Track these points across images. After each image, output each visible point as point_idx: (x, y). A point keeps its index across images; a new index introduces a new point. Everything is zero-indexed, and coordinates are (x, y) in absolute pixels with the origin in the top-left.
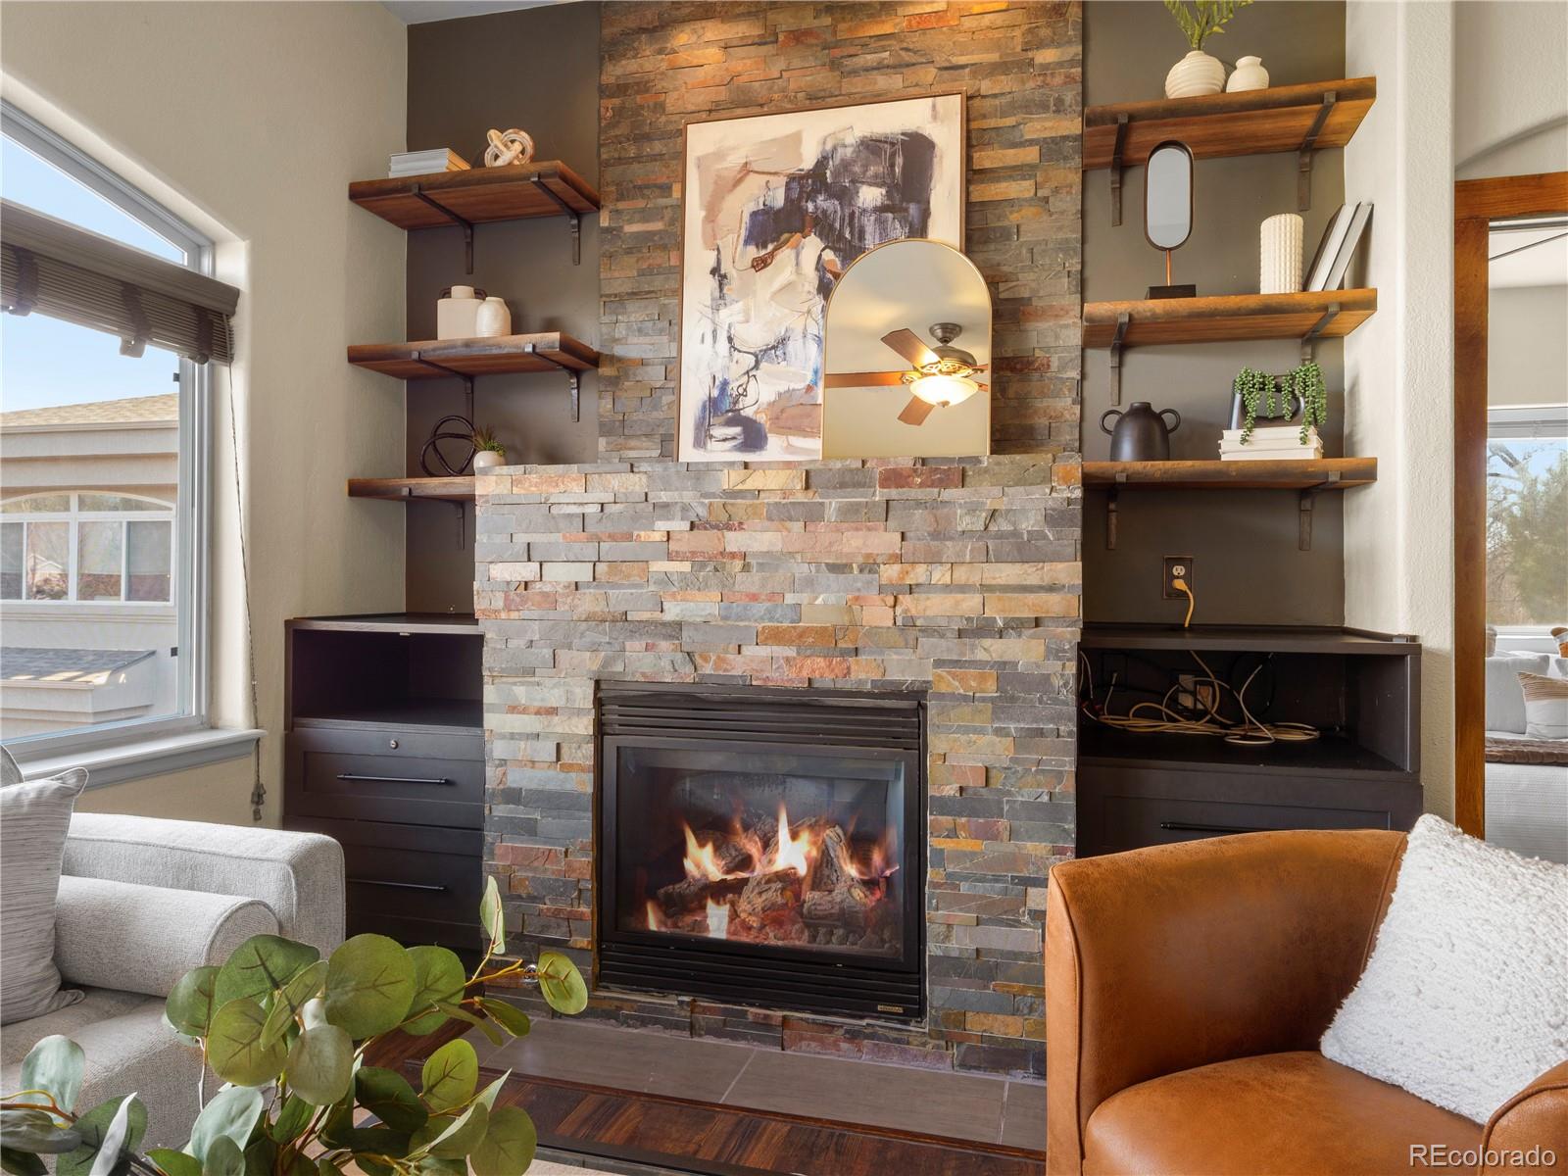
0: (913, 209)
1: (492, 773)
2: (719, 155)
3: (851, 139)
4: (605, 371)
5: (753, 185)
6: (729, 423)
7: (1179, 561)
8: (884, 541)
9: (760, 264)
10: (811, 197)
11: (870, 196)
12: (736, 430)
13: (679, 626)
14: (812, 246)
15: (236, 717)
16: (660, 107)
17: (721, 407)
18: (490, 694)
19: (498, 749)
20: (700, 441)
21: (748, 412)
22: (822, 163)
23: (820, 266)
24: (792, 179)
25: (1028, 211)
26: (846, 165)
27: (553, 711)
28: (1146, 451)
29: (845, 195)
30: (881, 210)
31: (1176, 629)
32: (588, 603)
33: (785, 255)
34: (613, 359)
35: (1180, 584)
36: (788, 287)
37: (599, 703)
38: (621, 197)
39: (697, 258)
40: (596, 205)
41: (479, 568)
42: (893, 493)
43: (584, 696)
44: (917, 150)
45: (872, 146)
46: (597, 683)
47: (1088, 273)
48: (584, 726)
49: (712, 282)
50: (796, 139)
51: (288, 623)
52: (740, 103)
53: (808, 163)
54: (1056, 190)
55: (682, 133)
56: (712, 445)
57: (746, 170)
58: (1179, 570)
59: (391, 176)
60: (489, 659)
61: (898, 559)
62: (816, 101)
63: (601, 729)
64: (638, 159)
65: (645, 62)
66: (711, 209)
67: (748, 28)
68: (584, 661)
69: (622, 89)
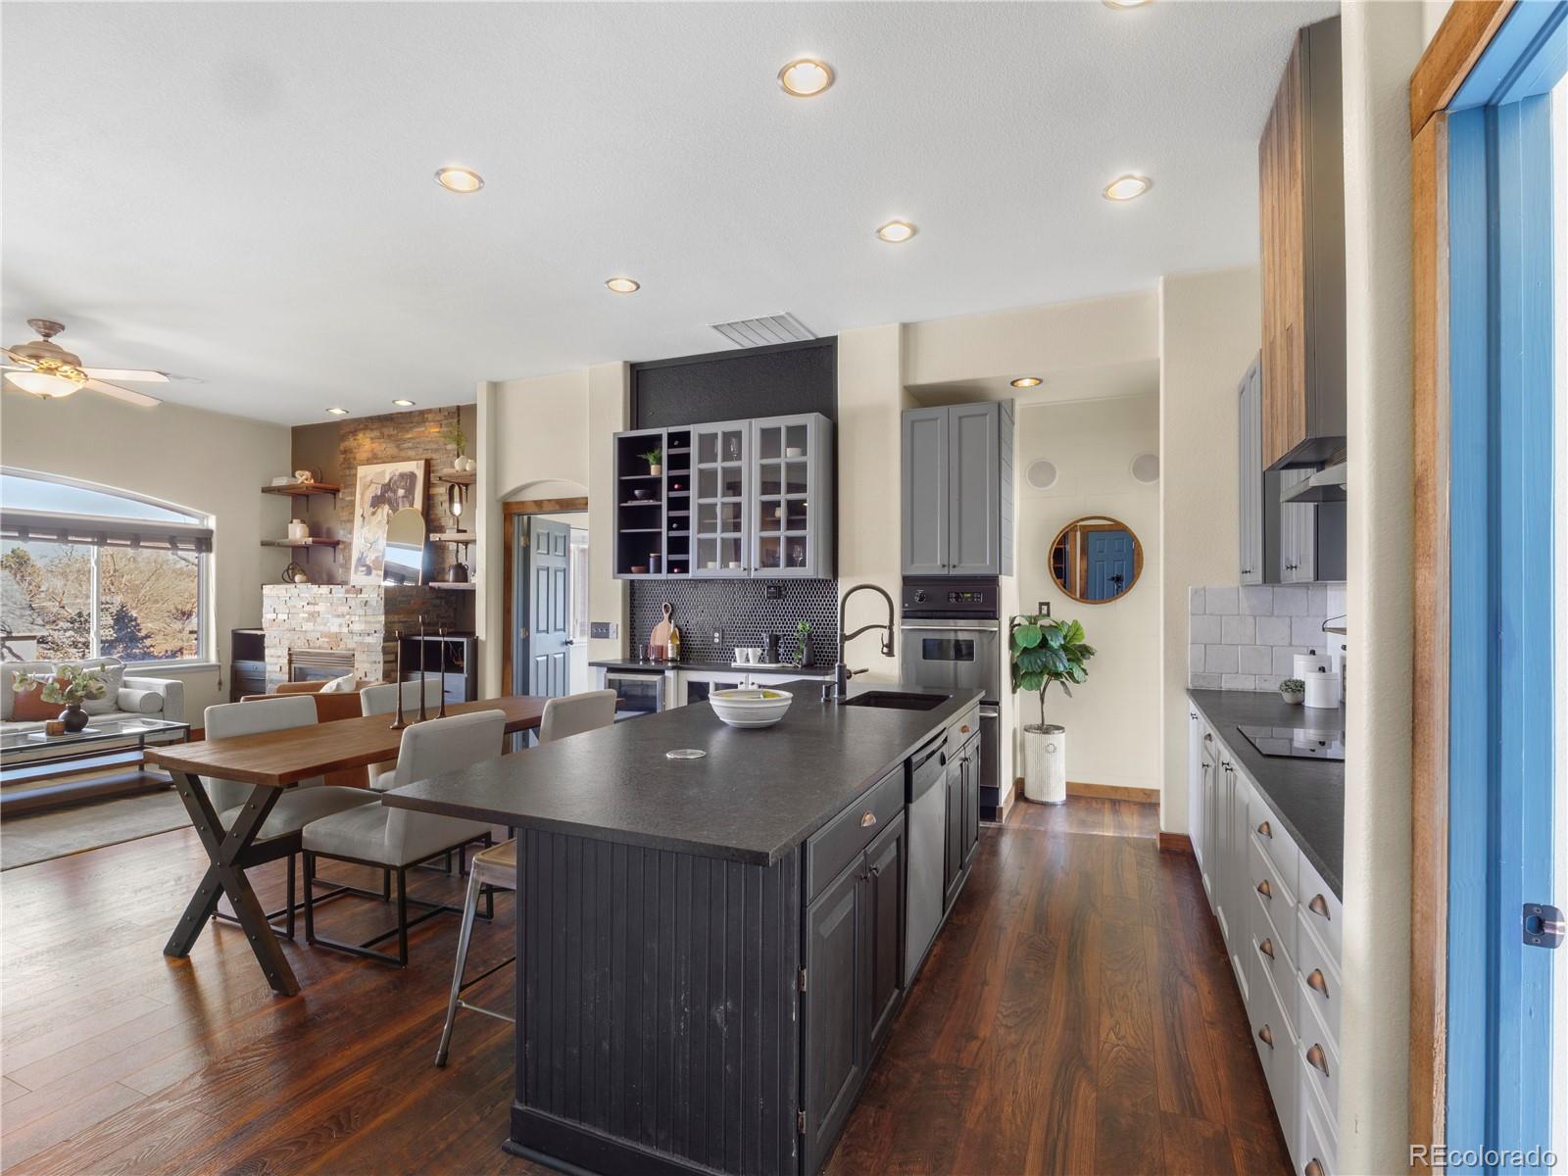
0: (411, 497)
1: (267, 675)
2: (365, 477)
3: (397, 473)
4: (341, 546)
5: (373, 486)
6: (363, 566)
9: (374, 513)
10: (387, 492)
11: (401, 492)
12: (364, 569)
13: (306, 632)
14: (386, 507)
15: (213, 659)
16: (355, 458)
17: (361, 561)
18: (267, 652)
19: (269, 668)
20: (356, 572)
21: (368, 563)
22: (390, 481)
23: (388, 515)
24: (383, 486)
25: (445, 498)
26: (395, 482)
27: (280, 657)
28: (457, 580)
29: (395, 492)
30: (403, 497)
32: (286, 626)
33: (380, 510)
34: (343, 542)
36: (380, 521)
37: (290, 655)
38: (345, 488)
39: (358, 511)
40: (338, 491)
41: (264, 615)
42: (347, 596)
43: (286, 652)
44: (412, 476)
45: (402, 476)
46: (289, 649)
48: (286, 661)
49: (361, 519)
50: (384, 472)
51: (233, 631)
52: (374, 459)
53: (387, 481)
55: (356, 469)
56: (359, 573)
57: (371, 482)
59: (273, 485)
60: (267, 642)
62: (393, 459)
63: (290, 662)
64: (349, 475)
65: (350, 443)
66: (362, 495)
67: (376, 433)
68: (286, 644)
69: (345, 452)
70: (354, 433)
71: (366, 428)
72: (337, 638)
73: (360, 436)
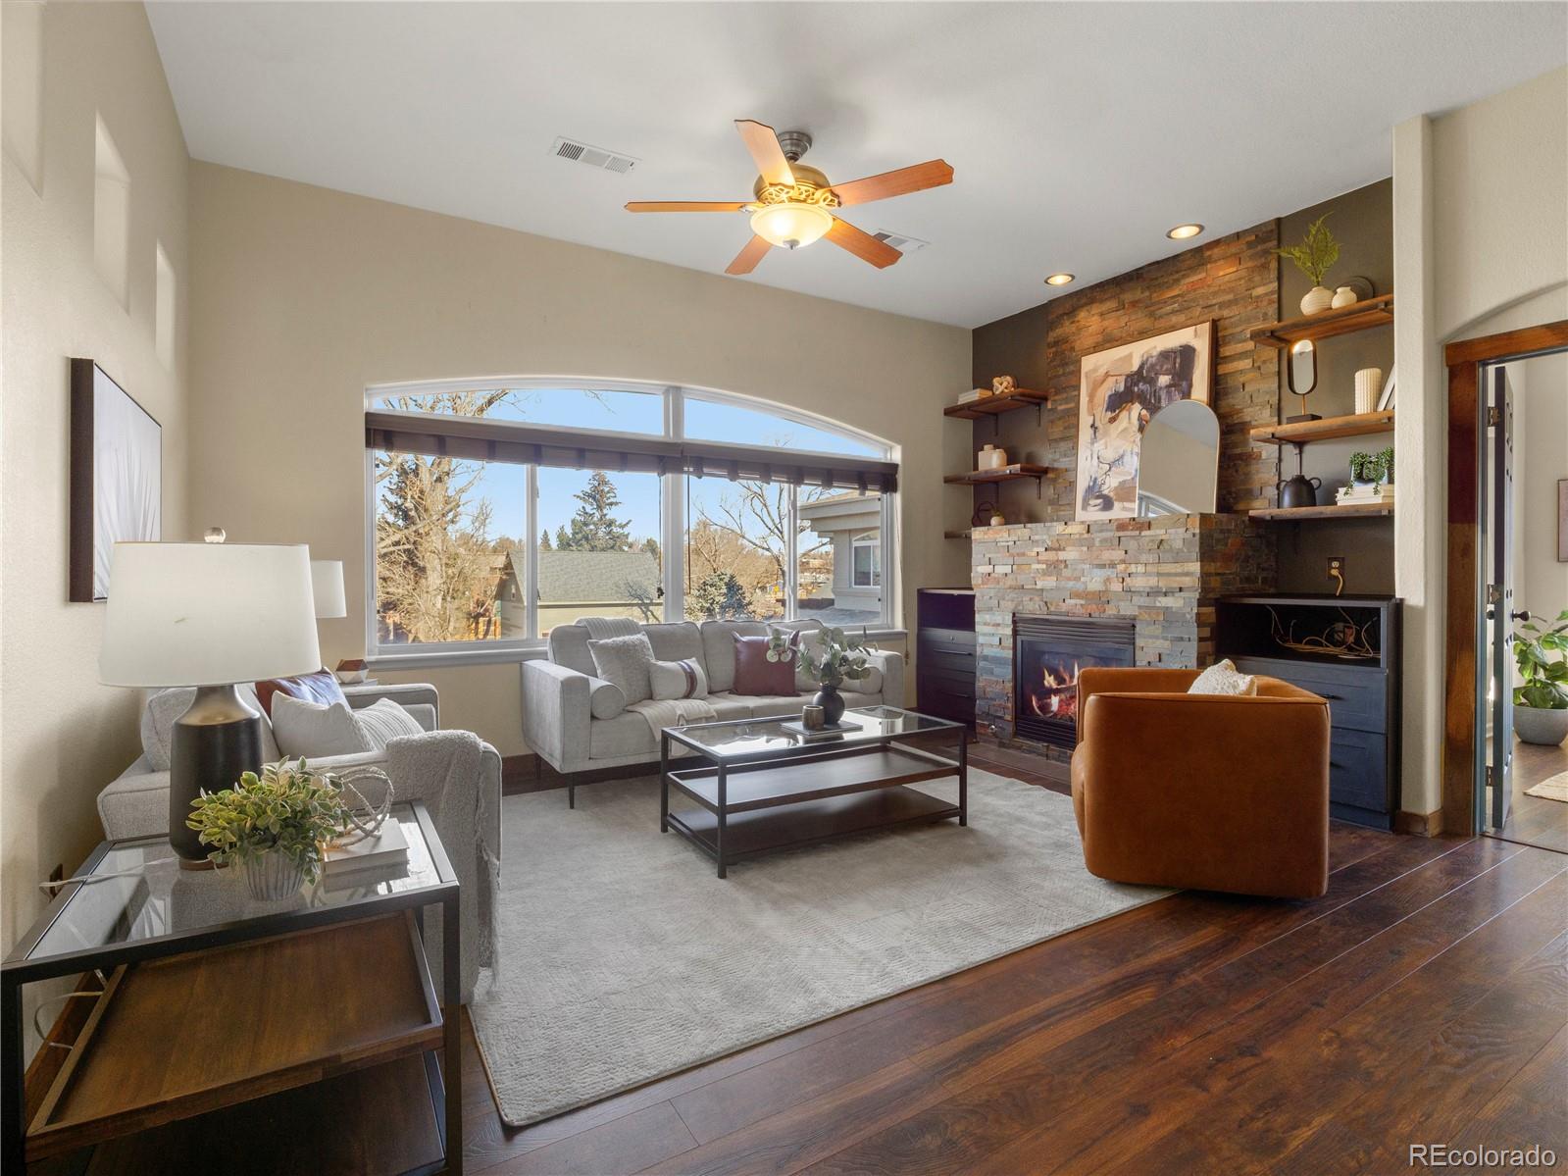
0: (1184, 384)
1: (978, 649)
2: (1095, 370)
3: (1155, 353)
4: (1051, 475)
5: (1111, 381)
6: (1098, 497)
7: (1335, 559)
8: (1118, 554)
9: (1112, 420)
10: (1137, 384)
11: (1164, 380)
12: (1099, 501)
13: (1042, 590)
14: (1136, 409)
15: (899, 626)
16: (1072, 349)
17: (1094, 491)
18: (978, 618)
19: (981, 640)
20: (1084, 508)
21: (1106, 492)
22: (1141, 367)
23: (1140, 418)
24: (1128, 376)
25: (1250, 376)
26: (1153, 366)
27: (999, 625)
28: (1298, 502)
29: (1152, 381)
30: (1168, 387)
31: (1333, 597)
32: (1010, 582)
33: (1124, 414)
34: (1054, 470)
35: (1335, 572)
36: (1125, 429)
37: (1014, 622)
38: (1056, 394)
39: (1085, 420)
40: (1046, 399)
41: (973, 568)
42: (1121, 534)
43: (1009, 619)
44: (1187, 353)
45: (1165, 355)
46: (1014, 614)
47: (1283, 404)
48: (1009, 631)
49: (1091, 431)
50: (1130, 356)
51: (918, 590)
52: (1108, 342)
53: (1135, 368)
54: (1264, 362)
55: (1079, 361)
56: (1090, 508)
57: (1107, 375)
58: (1335, 564)
59: (959, 403)
60: (977, 604)
61: (1123, 562)
62: (1143, 334)
63: (1015, 633)
64: (1063, 374)
65: (1066, 328)
66: (1091, 397)
67: (1111, 304)
68: (1009, 606)
69: (1056, 343)
70: (1071, 313)
71: (1092, 301)
72: (1101, 598)
73: (1082, 315)
